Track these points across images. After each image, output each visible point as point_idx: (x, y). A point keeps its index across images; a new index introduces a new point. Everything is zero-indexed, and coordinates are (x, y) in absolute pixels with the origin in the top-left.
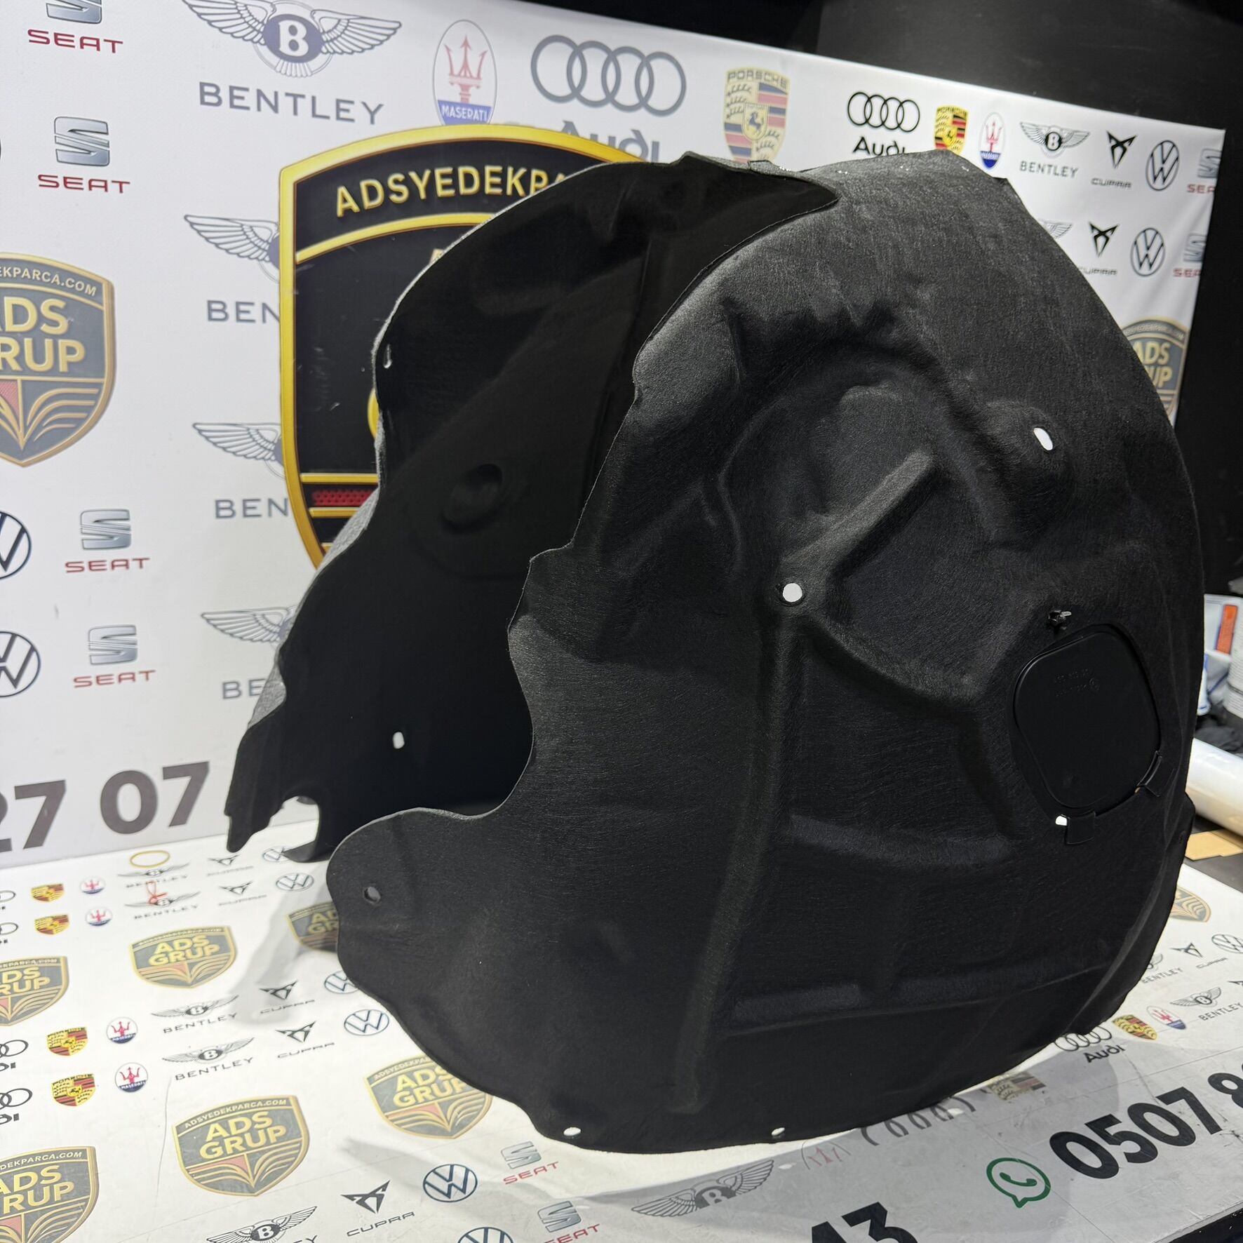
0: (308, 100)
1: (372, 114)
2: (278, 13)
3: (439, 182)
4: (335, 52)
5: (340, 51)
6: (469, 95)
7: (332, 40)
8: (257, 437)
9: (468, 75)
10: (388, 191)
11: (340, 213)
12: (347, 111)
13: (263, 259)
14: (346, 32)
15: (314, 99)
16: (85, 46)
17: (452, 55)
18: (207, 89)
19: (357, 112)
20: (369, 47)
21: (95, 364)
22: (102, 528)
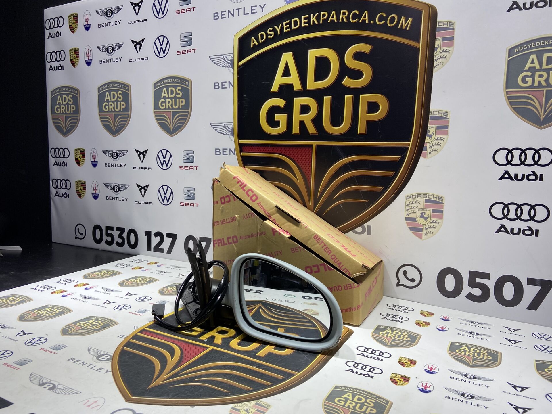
0: (243, 9)
1: (262, 8)
3: (285, 27)
8: (227, 127)
10: (267, 35)
11: (252, 46)
12: (254, 10)
13: (229, 67)
15: (244, 8)
16: (187, 12)
18: (216, 15)
19: (258, 9)
21: (188, 106)
22: (187, 156)
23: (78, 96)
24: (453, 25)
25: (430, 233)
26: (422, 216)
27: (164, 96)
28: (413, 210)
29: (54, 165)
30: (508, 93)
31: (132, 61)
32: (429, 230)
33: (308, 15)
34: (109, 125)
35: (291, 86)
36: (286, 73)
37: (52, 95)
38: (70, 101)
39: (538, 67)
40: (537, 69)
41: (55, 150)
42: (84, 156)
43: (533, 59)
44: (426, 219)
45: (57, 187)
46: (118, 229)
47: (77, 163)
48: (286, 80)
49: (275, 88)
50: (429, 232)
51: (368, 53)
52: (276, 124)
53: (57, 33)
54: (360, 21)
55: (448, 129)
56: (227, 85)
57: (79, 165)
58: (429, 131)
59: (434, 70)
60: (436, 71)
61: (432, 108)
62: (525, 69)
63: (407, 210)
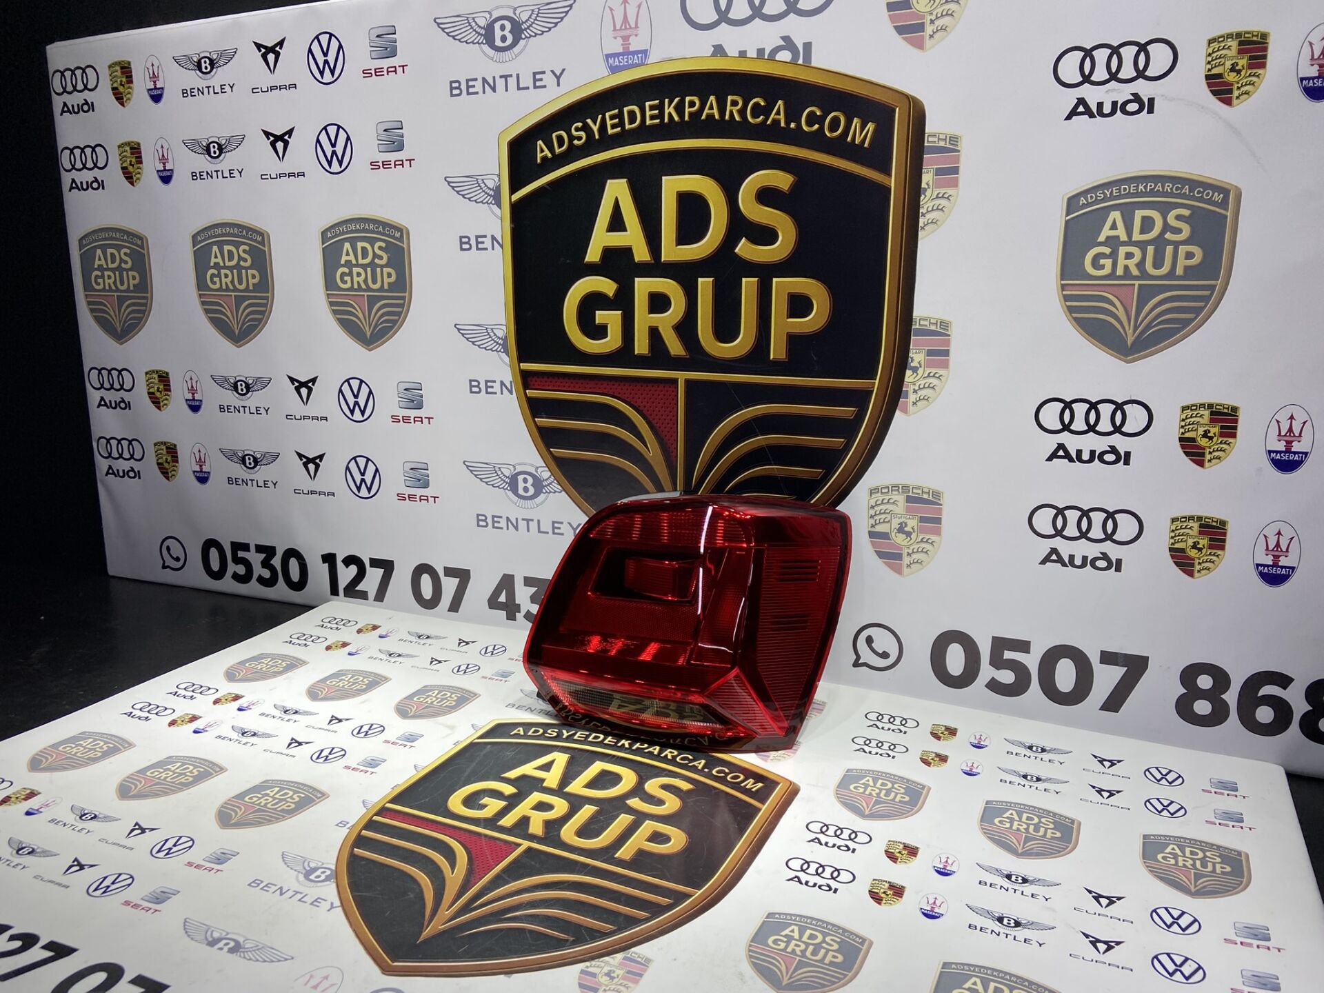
0: (515, 76)
1: (558, 78)
2: (492, 19)
3: (609, 123)
4: (531, 36)
5: (533, 34)
6: (630, 44)
7: (528, 28)
8: (492, 334)
9: (628, 27)
10: (571, 138)
11: (539, 161)
12: (541, 80)
13: (491, 203)
14: (538, 18)
15: (518, 76)
16: (389, 73)
17: (613, 12)
18: (455, 85)
19: (548, 79)
20: (553, 25)
21: (402, 284)
22: (408, 394)
23: (145, 252)
24: (957, 142)
25: (917, 562)
26: (901, 530)
27: (346, 261)
28: (883, 516)
29: (98, 407)
30: (1066, 288)
31: (267, 179)
32: (914, 556)
33: (657, 101)
34: (224, 319)
35: (627, 251)
36: (617, 223)
37: (81, 246)
38: (126, 262)
39: (1124, 237)
40: (1124, 242)
41: (100, 373)
42: (167, 388)
43: (1115, 220)
44: (908, 534)
45: (110, 454)
46: (260, 549)
47: (153, 402)
48: (617, 240)
49: (593, 254)
50: (915, 561)
51: (787, 191)
52: (599, 332)
53: (83, 104)
54: (768, 123)
55: (948, 356)
56: (487, 243)
57: (159, 408)
58: (912, 358)
59: (920, 233)
60: (925, 237)
61: (918, 312)
62: (1098, 241)
63: (872, 517)
